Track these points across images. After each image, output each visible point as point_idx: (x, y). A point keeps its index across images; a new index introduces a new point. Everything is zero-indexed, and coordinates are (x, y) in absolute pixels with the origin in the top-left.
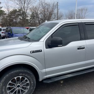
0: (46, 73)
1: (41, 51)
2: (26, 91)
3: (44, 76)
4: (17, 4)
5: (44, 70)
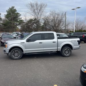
1: (24, 43)
2: (19, 56)
4: (33, 15)
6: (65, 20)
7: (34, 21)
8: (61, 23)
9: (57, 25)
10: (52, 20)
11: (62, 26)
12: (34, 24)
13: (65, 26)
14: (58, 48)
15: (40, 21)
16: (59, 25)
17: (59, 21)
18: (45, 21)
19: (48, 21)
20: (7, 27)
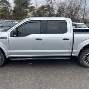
0: (11, 54)
1: (6, 38)
3: (10, 55)
5: (9, 51)
6: (85, 7)
7: (46, 7)
8: (80, 10)
9: (74, 13)
10: (69, 7)
11: (80, 15)
12: (47, 11)
13: (84, 15)
14: (73, 50)
15: (54, 7)
16: (76, 12)
17: (76, 8)
18: (60, 8)
19: (63, 9)
20: (16, 14)
